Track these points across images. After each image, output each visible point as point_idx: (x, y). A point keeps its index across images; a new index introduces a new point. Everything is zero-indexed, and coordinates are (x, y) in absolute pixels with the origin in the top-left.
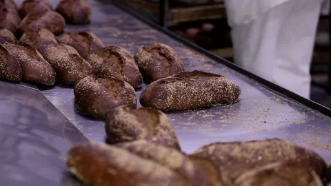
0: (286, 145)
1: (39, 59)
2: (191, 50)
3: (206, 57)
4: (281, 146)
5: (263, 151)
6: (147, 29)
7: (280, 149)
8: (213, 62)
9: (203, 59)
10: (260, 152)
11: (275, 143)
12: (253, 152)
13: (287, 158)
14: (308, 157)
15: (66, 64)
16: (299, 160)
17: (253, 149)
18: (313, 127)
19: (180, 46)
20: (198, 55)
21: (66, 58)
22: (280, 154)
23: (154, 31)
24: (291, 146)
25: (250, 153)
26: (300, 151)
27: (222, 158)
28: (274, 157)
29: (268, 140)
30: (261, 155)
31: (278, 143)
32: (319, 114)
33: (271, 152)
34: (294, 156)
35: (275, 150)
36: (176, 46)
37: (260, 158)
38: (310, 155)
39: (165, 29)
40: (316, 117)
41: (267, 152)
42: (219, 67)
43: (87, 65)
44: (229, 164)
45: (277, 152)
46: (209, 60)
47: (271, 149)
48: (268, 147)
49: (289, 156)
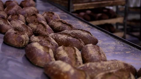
0: (120, 63)
1: (8, 24)
2: (81, 22)
3: (88, 25)
4: (118, 63)
5: (110, 65)
6: (63, 13)
7: (117, 64)
8: (91, 27)
9: (86, 25)
10: (109, 66)
11: (115, 62)
12: (106, 66)
13: (120, 68)
14: (129, 67)
15: (21, 29)
16: (125, 69)
17: (106, 64)
18: (134, 54)
19: (77, 20)
20: (84, 24)
21: (21, 26)
22: (117, 66)
23: (66, 14)
24: (122, 63)
25: (105, 66)
26: (126, 65)
27: (93, 68)
28: (115, 67)
29: (112, 60)
30: (109, 67)
31: (116, 62)
32: (136, 49)
33: (114, 66)
34: (123, 67)
35: (115, 65)
36: (75, 20)
37: (109, 68)
38: (130, 67)
39: (70, 13)
40: (135, 50)
41: (112, 65)
42: (93, 29)
43: (30, 29)
44: (96, 71)
45: (116, 65)
46: (89, 26)
47: (114, 64)
48: (112, 63)
49: (121, 67)
